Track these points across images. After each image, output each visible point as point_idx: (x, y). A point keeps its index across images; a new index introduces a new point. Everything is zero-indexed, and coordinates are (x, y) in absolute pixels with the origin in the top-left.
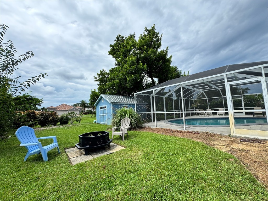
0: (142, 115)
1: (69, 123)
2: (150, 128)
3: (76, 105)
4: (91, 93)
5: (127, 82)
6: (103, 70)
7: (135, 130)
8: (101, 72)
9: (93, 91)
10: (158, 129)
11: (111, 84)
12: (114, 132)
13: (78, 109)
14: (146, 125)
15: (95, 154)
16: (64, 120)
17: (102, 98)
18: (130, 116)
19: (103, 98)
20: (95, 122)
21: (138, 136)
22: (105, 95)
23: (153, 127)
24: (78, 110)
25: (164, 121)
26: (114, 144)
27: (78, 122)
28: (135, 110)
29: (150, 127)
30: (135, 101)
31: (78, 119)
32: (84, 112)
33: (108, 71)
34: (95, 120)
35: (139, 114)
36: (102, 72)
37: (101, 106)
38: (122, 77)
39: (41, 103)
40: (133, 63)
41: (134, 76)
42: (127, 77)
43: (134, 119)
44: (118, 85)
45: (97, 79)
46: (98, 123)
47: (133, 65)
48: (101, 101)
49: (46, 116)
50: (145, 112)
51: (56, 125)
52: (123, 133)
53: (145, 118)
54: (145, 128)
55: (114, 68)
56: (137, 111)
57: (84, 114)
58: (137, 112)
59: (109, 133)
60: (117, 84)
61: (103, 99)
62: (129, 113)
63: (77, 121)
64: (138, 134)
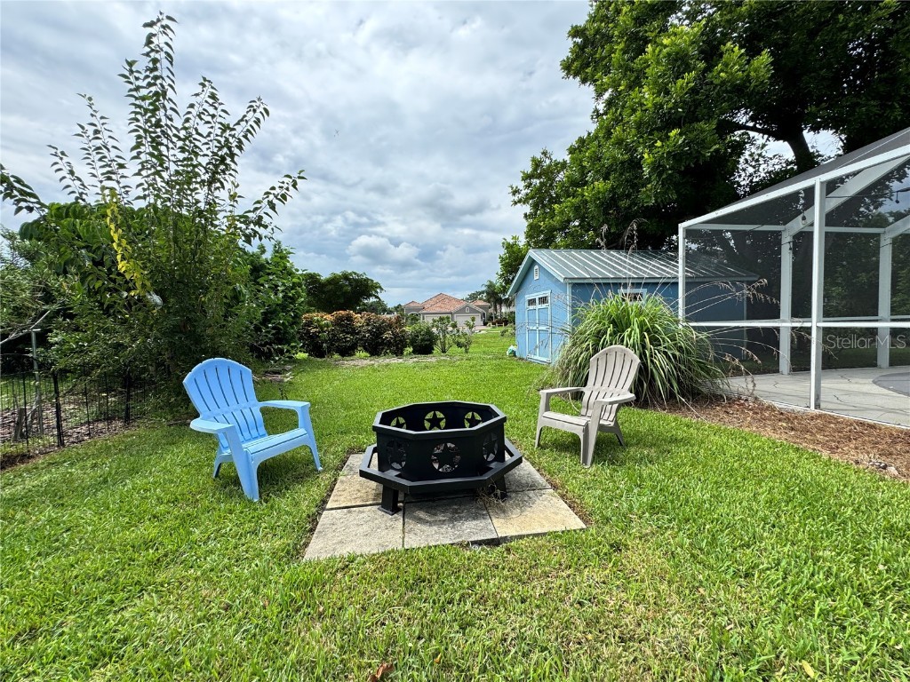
0: (718, 336)
1: (437, 349)
2: (771, 408)
3: (473, 297)
4: (503, 252)
5: (641, 177)
6: (544, 153)
7: (670, 411)
8: (537, 164)
9: (511, 241)
10: (829, 420)
11: (573, 205)
12: (547, 409)
13: (478, 309)
14: (738, 385)
15: (422, 514)
16: (422, 340)
17: (533, 262)
18: (643, 337)
19: (539, 265)
20: (514, 353)
21: (682, 452)
22: (544, 251)
23: (793, 407)
24: (479, 312)
25: (873, 374)
26: (537, 476)
27: (463, 349)
28: (675, 307)
29: (767, 402)
30: (681, 269)
31: (462, 340)
32: (496, 318)
33: (562, 155)
34: (512, 348)
35: (699, 329)
36: (540, 162)
37: (529, 297)
38: (614, 158)
39: (378, 290)
40: (679, 63)
41: (681, 134)
42: (640, 149)
43: (665, 353)
44: (602, 204)
45: (520, 196)
46: (520, 359)
47: (679, 76)
48: (529, 277)
49: (378, 328)
50: (740, 318)
51: (402, 353)
52: (587, 426)
53: (736, 353)
54: (731, 401)
55: (589, 134)
56: (687, 311)
57: (494, 324)
58: (688, 319)
59: (504, 420)
60: (599, 199)
61: (536, 267)
62: (642, 325)
63: (459, 345)
64: (685, 442)
